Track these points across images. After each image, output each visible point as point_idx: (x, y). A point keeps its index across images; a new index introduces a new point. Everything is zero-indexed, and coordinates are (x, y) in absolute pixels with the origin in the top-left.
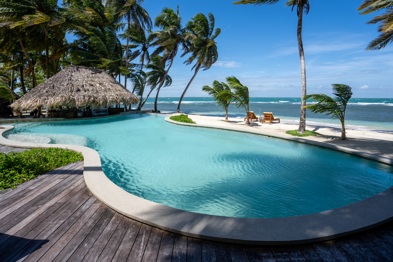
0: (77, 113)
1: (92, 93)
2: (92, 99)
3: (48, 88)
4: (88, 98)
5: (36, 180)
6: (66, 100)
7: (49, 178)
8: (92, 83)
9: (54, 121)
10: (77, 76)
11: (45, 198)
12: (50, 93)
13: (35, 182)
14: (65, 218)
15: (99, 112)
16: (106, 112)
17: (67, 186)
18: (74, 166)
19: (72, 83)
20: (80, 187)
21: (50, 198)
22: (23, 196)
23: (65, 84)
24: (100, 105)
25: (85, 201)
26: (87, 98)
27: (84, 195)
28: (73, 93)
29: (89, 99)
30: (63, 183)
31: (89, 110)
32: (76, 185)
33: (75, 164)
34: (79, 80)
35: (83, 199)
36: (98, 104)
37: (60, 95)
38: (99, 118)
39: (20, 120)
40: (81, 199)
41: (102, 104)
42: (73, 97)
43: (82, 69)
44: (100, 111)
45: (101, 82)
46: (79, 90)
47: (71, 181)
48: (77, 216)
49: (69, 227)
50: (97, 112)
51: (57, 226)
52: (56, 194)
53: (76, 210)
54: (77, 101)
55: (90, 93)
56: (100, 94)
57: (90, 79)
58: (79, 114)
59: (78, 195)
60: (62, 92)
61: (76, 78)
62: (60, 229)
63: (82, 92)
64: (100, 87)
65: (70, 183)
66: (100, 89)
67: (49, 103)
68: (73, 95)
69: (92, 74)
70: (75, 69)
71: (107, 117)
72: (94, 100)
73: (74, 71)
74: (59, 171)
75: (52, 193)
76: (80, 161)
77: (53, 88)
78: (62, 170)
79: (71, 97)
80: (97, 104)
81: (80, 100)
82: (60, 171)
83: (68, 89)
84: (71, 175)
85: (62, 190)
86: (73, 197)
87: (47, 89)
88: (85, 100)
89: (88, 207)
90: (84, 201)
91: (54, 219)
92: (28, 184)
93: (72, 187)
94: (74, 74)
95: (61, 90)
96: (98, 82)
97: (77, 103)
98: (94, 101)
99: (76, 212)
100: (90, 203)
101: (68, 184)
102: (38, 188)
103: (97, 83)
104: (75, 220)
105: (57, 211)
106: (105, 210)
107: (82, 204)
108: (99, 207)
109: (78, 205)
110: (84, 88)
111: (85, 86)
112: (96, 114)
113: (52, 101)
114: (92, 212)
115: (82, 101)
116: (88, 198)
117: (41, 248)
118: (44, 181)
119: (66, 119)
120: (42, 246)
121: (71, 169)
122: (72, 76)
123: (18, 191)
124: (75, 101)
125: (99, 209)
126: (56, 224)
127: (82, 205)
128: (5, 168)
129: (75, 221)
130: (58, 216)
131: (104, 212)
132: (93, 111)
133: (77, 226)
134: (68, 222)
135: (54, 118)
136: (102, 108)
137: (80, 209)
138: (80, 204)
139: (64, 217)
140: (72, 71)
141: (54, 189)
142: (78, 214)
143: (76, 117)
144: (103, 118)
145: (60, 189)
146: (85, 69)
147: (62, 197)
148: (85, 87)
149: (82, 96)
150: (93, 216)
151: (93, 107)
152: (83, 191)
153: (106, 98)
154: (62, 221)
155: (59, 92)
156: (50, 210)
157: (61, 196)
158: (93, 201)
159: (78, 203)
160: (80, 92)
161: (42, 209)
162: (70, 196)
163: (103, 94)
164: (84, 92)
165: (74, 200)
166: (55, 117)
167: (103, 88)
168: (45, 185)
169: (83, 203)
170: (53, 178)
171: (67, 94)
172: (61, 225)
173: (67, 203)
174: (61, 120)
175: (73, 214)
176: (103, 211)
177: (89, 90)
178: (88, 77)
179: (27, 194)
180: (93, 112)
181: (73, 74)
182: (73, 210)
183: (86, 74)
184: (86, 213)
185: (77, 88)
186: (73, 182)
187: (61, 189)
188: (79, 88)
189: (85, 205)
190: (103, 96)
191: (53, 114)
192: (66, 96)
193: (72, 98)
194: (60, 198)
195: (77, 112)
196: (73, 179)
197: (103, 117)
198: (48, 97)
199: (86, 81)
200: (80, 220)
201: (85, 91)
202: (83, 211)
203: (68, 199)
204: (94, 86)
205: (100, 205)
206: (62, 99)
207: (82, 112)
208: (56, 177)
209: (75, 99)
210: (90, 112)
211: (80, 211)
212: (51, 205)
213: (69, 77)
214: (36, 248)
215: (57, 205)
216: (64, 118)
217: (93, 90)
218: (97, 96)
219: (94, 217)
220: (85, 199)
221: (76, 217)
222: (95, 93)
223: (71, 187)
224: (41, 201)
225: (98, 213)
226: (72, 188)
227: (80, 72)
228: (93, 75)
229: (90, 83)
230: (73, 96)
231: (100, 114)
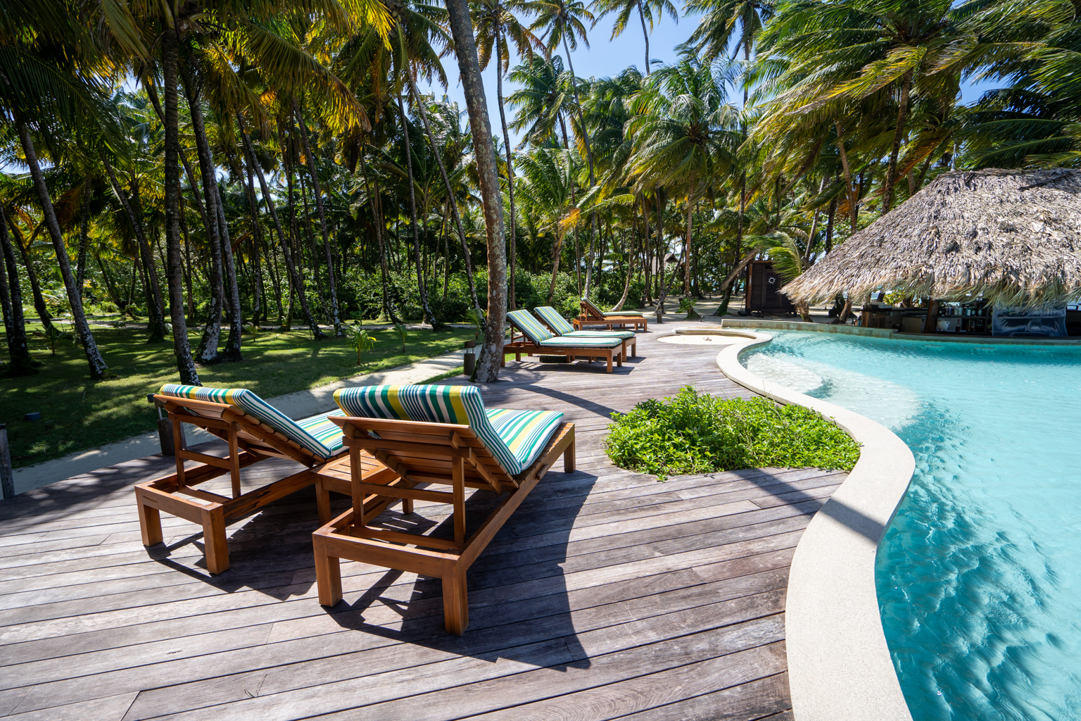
0: (939, 319)
1: (1003, 254)
2: (998, 274)
3: (868, 245)
4: (983, 271)
5: (708, 479)
6: (905, 279)
7: (735, 487)
8: (1016, 221)
9: (866, 335)
10: (963, 202)
11: (682, 540)
12: (868, 259)
13: (703, 482)
14: (665, 632)
15: (1025, 322)
16: (1053, 325)
17: (750, 535)
18: (815, 480)
19: (937, 227)
20: (778, 556)
21: (693, 545)
22: (656, 506)
23: (917, 232)
24: (1027, 298)
25: (752, 617)
26: (977, 274)
27: (766, 594)
28: (933, 257)
29: (986, 275)
30: (748, 519)
31: (984, 314)
32: (772, 545)
33: (823, 473)
34: (966, 215)
35: (752, 606)
36: (1020, 294)
37: (893, 264)
38: (1013, 343)
39: (794, 324)
40: (748, 600)
41: (1037, 294)
42: (930, 271)
43: (988, 177)
44: (1029, 320)
45: (1053, 216)
46: (955, 248)
47: (772, 522)
48: (692, 652)
49: (650, 668)
50: (1011, 323)
51: (635, 640)
52: (710, 541)
53: (706, 628)
54: (939, 281)
55: (995, 256)
56: (1035, 259)
57: (1008, 207)
58: (944, 324)
59: (752, 580)
60: (899, 256)
61: (957, 210)
62: (631, 656)
63: (965, 254)
64: (1043, 232)
65: (763, 527)
66: (1044, 240)
67: (858, 285)
68: (931, 262)
69: (1022, 189)
70: (962, 183)
71: (1053, 344)
72: (1004, 280)
73: (956, 190)
74: (767, 478)
75: (707, 533)
76: (843, 471)
77: (880, 246)
78: (774, 479)
79: (924, 269)
80: (1014, 294)
81: (949, 279)
82: (771, 478)
83: (921, 246)
84: (786, 507)
85: (730, 537)
86: (736, 579)
87: (864, 248)
88: (969, 279)
89: (740, 644)
90: (749, 616)
91: (646, 615)
92: (688, 482)
93: (760, 543)
94: (951, 200)
95: (898, 251)
96: (1042, 217)
97: (938, 287)
98: (1003, 283)
99: (702, 634)
100: (755, 635)
101: (759, 528)
102: (695, 502)
103: (1037, 218)
104: (679, 660)
105: (671, 595)
106: (777, 703)
107: (735, 621)
108: (767, 673)
109: (721, 615)
110: (975, 240)
111: (980, 232)
112: (1008, 329)
113: (868, 282)
114: (737, 675)
115: (955, 282)
116: (768, 613)
117: (563, 673)
118: (720, 489)
119: (896, 335)
120: (568, 668)
121: (798, 486)
122: (944, 204)
123: (661, 489)
124: (934, 282)
125: (760, 682)
126: (637, 632)
127: (734, 624)
128: (674, 426)
129: (676, 664)
130: (659, 612)
131: (770, 709)
132: (999, 316)
133: (664, 687)
134: (660, 650)
135: (869, 326)
136: (1035, 308)
137: (718, 634)
138: (732, 613)
139: (667, 628)
140: (948, 188)
141: (718, 523)
142: (700, 645)
143: (931, 329)
144: (1033, 344)
145: (730, 530)
146: (999, 175)
147: (714, 560)
148: (982, 238)
149: (960, 267)
150: (726, 693)
151: (999, 303)
152: (772, 577)
153: (1063, 273)
154: (654, 633)
155: (891, 256)
156: (661, 580)
157: (715, 555)
158: (771, 635)
159: (731, 609)
160: (957, 255)
161: (655, 565)
162: (731, 571)
163: (1050, 259)
164: (972, 252)
165: (729, 590)
166: (873, 324)
167: (1056, 236)
168: (713, 503)
169: (740, 620)
170: (740, 492)
171: (912, 262)
172: (640, 646)
173: (707, 588)
174: (883, 336)
175: (689, 637)
176: (766, 704)
177: (994, 248)
178: (1002, 201)
179: (666, 505)
180: (996, 321)
181: (949, 199)
182: (703, 622)
183: (998, 191)
184: (718, 663)
185: (949, 241)
186: (773, 530)
187: (731, 533)
188: (959, 239)
189: (740, 632)
190: (1048, 267)
191: (868, 318)
192: (908, 265)
193: (926, 272)
194: (706, 561)
195: (940, 315)
196: (781, 520)
197: (1032, 341)
198: (859, 272)
199: (989, 215)
200: (687, 672)
201: (979, 249)
202: (719, 648)
203: (720, 577)
204: (1017, 232)
205: (776, 668)
206: (895, 276)
207: (955, 317)
208: (749, 492)
209: (936, 274)
210: (984, 320)
211: (713, 638)
212: (675, 568)
213: (934, 209)
214: (559, 662)
215: (685, 574)
216: (891, 330)
217: (1009, 245)
218: (1023, 267)
219: (725, 699)
220: (757, 606)
221: (687, 654)
222: (1015, 256)
223: (756, 544)
224: (671, 541)
225: (748, 696)
226: (756, 547)
227: (975, 190)
228: (1027, 193)
229: (1002, 224)
230: (931, 267)
231: (1023, 330)
